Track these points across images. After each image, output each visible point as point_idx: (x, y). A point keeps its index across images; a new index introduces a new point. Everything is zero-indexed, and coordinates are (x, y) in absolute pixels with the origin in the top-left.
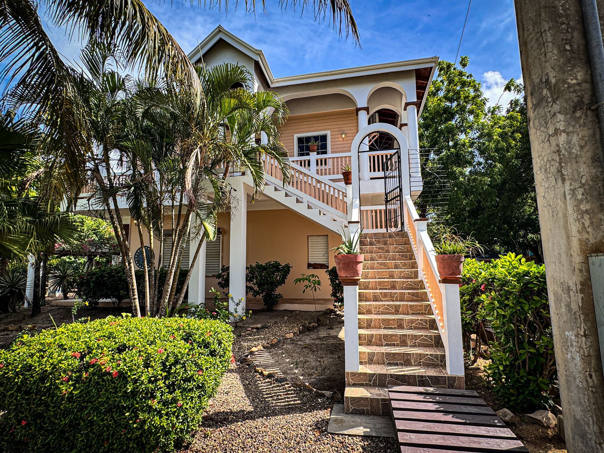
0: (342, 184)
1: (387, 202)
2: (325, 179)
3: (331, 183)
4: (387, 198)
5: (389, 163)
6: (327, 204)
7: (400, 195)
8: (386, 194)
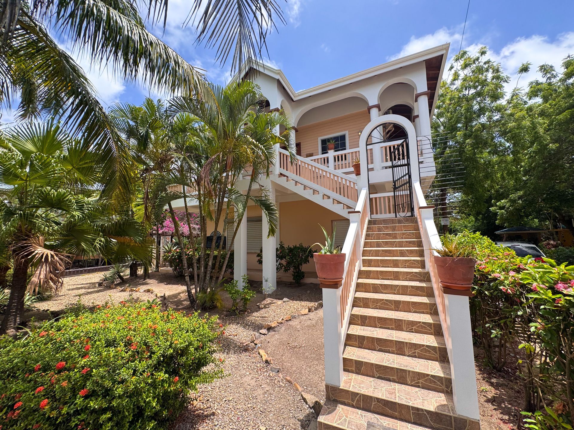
0: (353, 176)
1: (395, 189)
2: (339, 172)
3: (344, 176)
4: (395, 185)
5: (396, 152)
6: (340, 194)
7: (410, 182)
8: (394, 182)
